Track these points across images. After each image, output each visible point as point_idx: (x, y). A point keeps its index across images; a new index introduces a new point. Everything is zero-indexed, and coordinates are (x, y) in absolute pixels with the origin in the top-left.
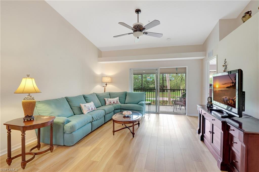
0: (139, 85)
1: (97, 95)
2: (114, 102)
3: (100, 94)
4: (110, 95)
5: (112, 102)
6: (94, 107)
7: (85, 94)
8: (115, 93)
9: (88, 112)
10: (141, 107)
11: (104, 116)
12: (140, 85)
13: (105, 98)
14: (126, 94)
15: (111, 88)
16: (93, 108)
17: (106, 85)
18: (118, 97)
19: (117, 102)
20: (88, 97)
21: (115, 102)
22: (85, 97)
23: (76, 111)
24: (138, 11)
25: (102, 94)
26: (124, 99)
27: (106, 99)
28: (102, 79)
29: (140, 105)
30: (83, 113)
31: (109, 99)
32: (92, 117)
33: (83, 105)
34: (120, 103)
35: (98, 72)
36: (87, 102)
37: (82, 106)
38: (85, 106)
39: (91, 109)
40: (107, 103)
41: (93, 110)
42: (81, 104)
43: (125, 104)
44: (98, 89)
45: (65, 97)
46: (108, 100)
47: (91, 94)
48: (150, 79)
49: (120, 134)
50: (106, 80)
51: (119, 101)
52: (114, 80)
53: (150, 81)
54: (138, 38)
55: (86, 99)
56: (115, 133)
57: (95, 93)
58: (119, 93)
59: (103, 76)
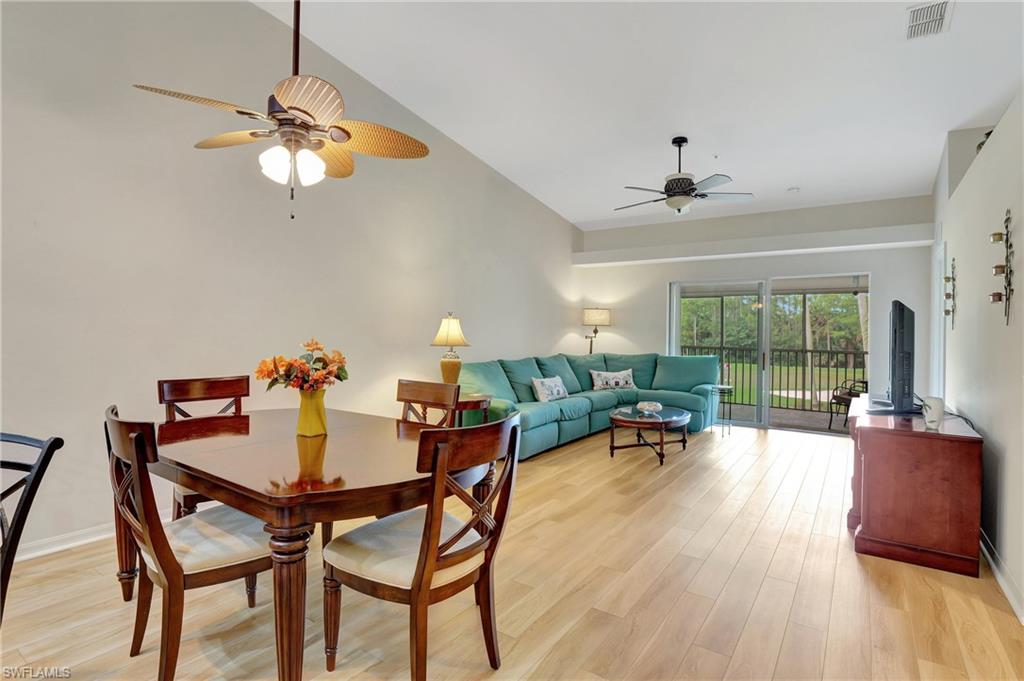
0: (739, 332)
1: (571, 361)
2: (617, 384)
3: (578, 357)
4: (608, 363)
5: (612, 383)
6: (562, 390)
7: (540, 357)
8: (621, 357)
9: (550, 398)
10: (698, 401)
11: (589, 414)
12: (743, 335)
13: (591, 371)
14: (655, 362)
15: (610, 342)
16: (562, 392)
17: (596, 332)
18: (630, 370)
19: (627, 383)
20: (547, 362)
21: (622, 383)
22: (539, 363)
23: (524, 394)
24: (679, 141)
25: (584, 357)
26: (649, 378)
27: (595, 373)
28: (583, 314)
29: (696, 393)
30: (536, 400)
31: (604, 374)
32: (561, 410)
33: (537, 382)
34: (635, 387)
35: (572, 294)
36: (545, 376)
37: (535, 383)
38: (542, 383)
39: (555, 392)
40: (598, 383)
41: (561, 396)
42: (534, 379)
43: (651, 389)
44: (573, 343)
45: (499, 361)
46: (600, 377)
47: (555, 357)
48: (796, 308)
49: (629, 457)
50: (595, 317)
51: (632, 380)
52: (618, 319)
53: (794, 314)
54: (679, 210)
55: (542, 367)
56: (615, 451)
57: (566, 356)
58: (634, 357)
59: (585, 306)
